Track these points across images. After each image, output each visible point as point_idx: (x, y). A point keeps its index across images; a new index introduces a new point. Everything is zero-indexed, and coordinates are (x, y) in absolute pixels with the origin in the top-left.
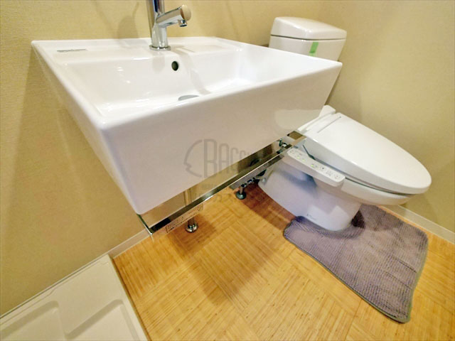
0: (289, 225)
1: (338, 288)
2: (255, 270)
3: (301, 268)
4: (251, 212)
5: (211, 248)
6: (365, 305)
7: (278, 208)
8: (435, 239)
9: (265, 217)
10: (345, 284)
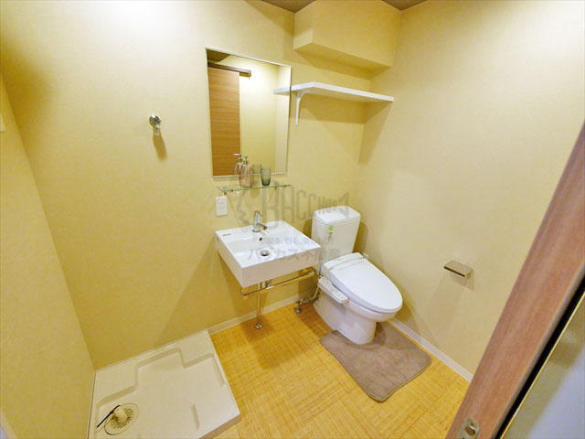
0: (325, 335)
1: (345, 376)
2: (293, 356)
3: (324, 361)
4: (302, 323)
5: (268, 339)
6: (359, 389)
7: (322, 323)
8: (439, 363)
9: (310, 327)
10: (350, 375)
